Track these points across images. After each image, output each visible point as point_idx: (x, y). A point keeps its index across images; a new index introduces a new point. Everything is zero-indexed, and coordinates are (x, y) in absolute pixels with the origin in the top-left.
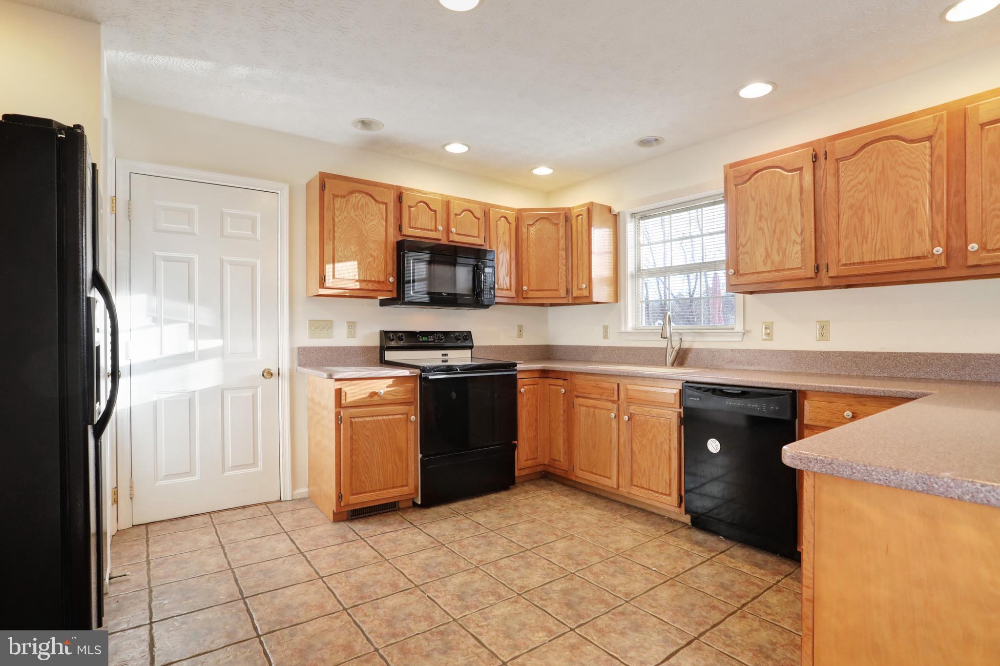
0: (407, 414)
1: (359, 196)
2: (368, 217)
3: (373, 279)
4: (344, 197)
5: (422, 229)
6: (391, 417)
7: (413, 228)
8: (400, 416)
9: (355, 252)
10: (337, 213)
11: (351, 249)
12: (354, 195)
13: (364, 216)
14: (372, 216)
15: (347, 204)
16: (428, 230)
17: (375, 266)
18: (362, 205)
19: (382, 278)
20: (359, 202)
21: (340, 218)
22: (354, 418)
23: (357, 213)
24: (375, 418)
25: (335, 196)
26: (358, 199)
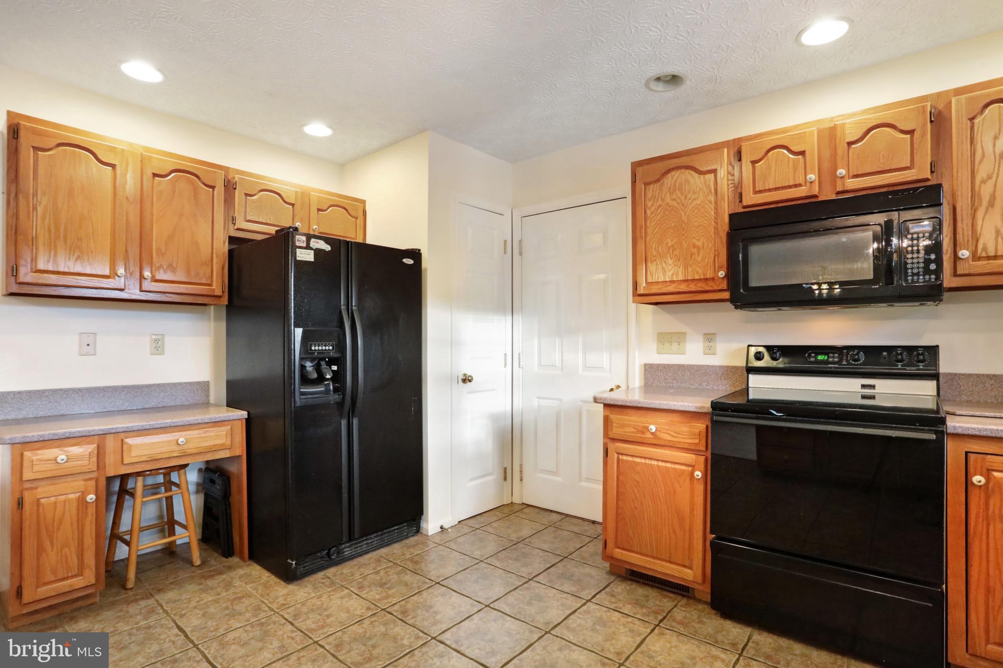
0: (693, 466)
1: (676, 174)
2: (688, 197)
3: (697, 277)
4: (658, 180)
5: (776, 189)
6: (669, 465)
7: (760, 192)
8: (683, 468)
9: (672, 246)
10: (649, 204)
11: (667, 243)
12: (670, 175)
13: (683, 198)
14: (694, 193)
15: (661, 190)
16: (790, 187)
17: (699, 259)
18: (681, 184)
19: (709, 275)
20: (676, 182)
21: (653, 209)
22: (622, 454)
23: (674, 196)
24: (648, 461)
25: (647, 184)
26: (675, 178)
